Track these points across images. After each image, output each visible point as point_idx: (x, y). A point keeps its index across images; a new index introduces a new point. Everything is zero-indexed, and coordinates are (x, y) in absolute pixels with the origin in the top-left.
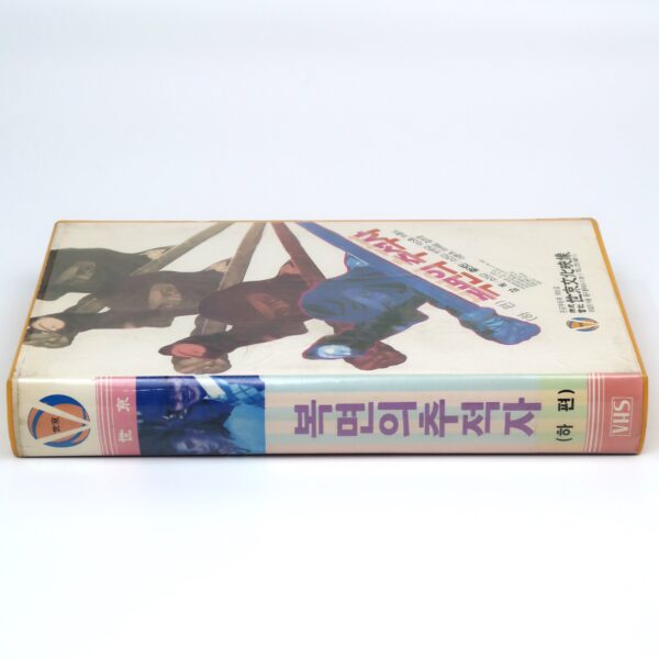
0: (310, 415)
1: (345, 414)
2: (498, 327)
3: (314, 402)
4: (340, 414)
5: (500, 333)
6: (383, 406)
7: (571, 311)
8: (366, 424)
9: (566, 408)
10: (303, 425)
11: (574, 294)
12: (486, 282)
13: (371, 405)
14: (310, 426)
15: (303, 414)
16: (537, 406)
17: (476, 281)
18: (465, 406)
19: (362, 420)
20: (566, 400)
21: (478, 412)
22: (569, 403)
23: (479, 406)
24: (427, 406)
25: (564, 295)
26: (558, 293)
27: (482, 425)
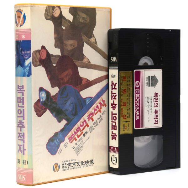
0: (22, 90)
1: (22, 99)
2: (55, 143)
3: (24, 91)
4: (22, 98)
5: (52, 144)
6: (24, 110)
7: (63, 164)
8: (20, 105)
9: (23, 162)
10: (19, 88)
11: (72, 165)
12: (78, 139)
13: (24, 107)
14: (19, 90)
15: (21, 88)
16: (24, 154)
17: (78, 136)
18: (24, 133)
19: (21, 104)
20: (25, 162)
21: (22, 137)
22: (24, 163)
23: (24, 138)
24: (24, 123)
25: (71, 162)
26: (72, 160)
27: (20, 138)
